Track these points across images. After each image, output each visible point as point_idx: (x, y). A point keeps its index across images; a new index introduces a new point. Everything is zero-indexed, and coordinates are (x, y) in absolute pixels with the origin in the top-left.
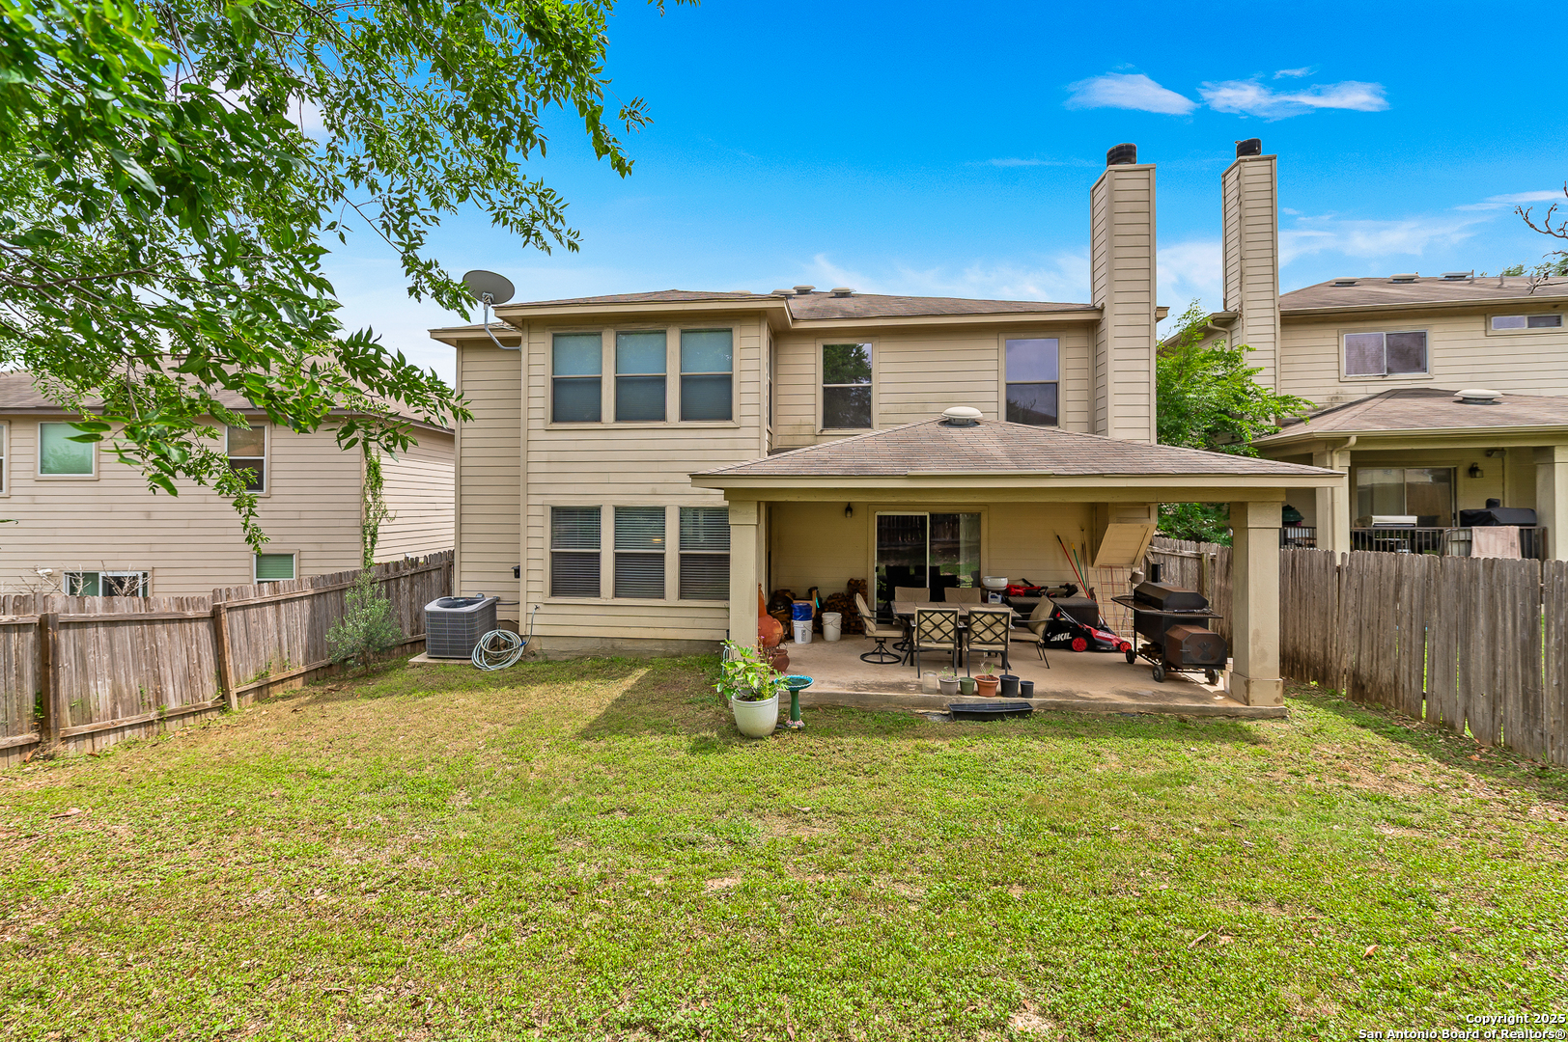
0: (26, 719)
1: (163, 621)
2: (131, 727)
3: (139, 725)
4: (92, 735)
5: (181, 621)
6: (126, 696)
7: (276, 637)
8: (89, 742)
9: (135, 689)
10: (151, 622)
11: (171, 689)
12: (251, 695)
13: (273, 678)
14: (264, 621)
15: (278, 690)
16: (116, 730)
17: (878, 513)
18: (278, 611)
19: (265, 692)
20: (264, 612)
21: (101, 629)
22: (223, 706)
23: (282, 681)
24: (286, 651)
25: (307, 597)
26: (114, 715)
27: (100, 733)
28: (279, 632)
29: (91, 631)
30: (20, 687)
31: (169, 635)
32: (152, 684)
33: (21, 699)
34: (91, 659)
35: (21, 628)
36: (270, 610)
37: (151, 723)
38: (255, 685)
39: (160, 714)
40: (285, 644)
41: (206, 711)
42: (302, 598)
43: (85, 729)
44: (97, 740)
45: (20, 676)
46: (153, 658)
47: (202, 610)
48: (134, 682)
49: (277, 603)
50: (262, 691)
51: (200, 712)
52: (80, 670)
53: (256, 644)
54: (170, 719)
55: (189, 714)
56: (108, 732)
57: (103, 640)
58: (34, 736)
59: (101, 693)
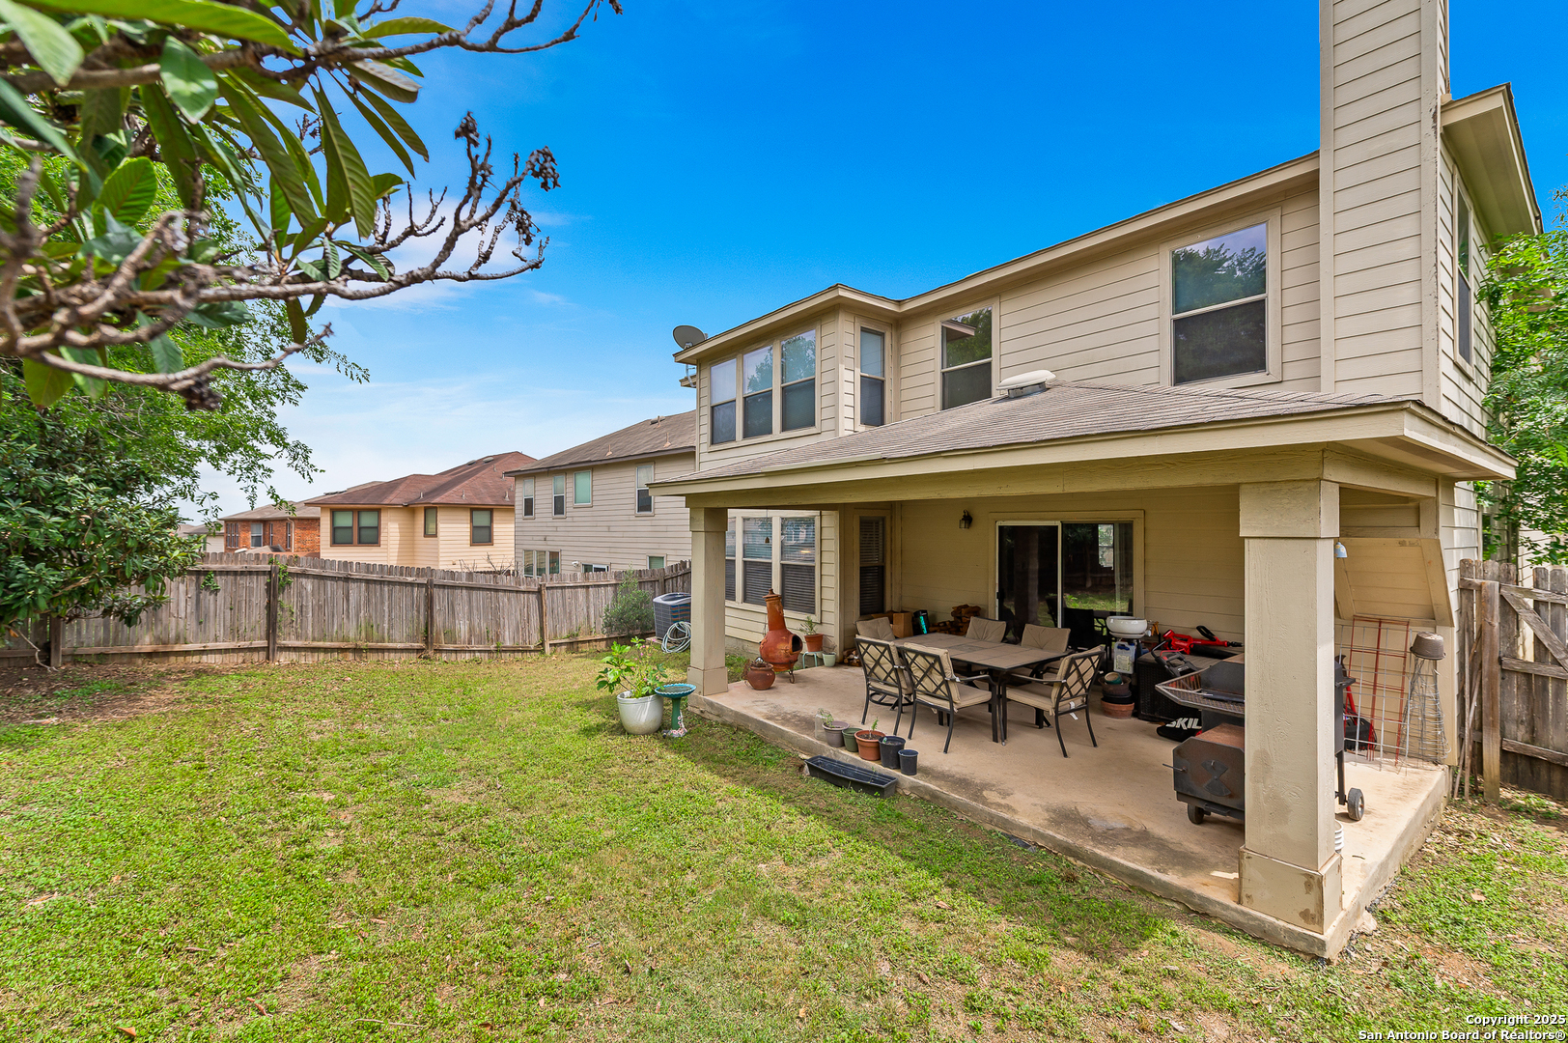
0: (420, 635)
1: (505, 591)
2: (479, 651)
3: (485, 651)
4: (456, 651)
5: (517, 592)
6: (477, 632)
7: (585, 610)
8: (454, 655)
9: (484, 630)
10: (497, 590)
11: (507, 633)
12: (564, 647)
13: (580, 638)
14: (577, 599)
15: (585, 648)
16: (470, 651)
17: (999, 524)
18: (588, 593)
19: (575, 646)
20: (577, 592)
21: (464, 591)
22: (540, 649)
23: (589, 641)
24: (592, 621)
25: (611, 585)
26: (470, 642)
27: (460, 651)
28: (588, 608)
29: (459, 591)
30: (418, 617)
31: (508, 600)
32: (495, 628)
33: (418, 624)
34: (457, 608)
35: (420, 585)
36: (581, 592)
37: (489, 651)
38: (567, 640)
39: (497, 647)
40: (592, 616)
41: (531, 651)
42: (607, 585)
43: (451, 647)
44: (459, 655)
45: (418, 612)
46: (495, 612)
47: (533, 586)
48: (484, 626)
49: (588, 587)
50: (573, 645)
51: (526, 651)
52: (451, 613)
53: (570, 613)
54: (505, 651)
55: (519, 651)
56: (465, 651)
57: (465, 598)
58: (421, 645)
59: (462, 628)
